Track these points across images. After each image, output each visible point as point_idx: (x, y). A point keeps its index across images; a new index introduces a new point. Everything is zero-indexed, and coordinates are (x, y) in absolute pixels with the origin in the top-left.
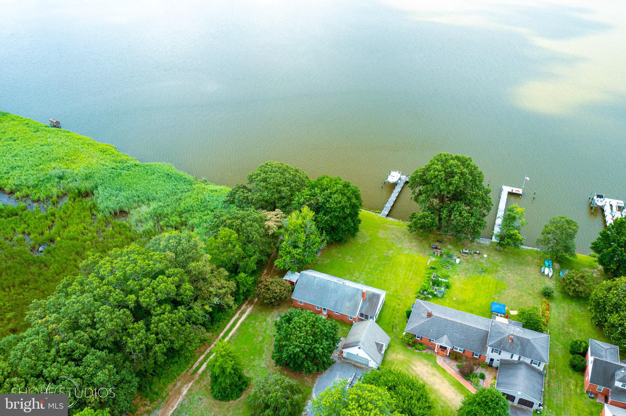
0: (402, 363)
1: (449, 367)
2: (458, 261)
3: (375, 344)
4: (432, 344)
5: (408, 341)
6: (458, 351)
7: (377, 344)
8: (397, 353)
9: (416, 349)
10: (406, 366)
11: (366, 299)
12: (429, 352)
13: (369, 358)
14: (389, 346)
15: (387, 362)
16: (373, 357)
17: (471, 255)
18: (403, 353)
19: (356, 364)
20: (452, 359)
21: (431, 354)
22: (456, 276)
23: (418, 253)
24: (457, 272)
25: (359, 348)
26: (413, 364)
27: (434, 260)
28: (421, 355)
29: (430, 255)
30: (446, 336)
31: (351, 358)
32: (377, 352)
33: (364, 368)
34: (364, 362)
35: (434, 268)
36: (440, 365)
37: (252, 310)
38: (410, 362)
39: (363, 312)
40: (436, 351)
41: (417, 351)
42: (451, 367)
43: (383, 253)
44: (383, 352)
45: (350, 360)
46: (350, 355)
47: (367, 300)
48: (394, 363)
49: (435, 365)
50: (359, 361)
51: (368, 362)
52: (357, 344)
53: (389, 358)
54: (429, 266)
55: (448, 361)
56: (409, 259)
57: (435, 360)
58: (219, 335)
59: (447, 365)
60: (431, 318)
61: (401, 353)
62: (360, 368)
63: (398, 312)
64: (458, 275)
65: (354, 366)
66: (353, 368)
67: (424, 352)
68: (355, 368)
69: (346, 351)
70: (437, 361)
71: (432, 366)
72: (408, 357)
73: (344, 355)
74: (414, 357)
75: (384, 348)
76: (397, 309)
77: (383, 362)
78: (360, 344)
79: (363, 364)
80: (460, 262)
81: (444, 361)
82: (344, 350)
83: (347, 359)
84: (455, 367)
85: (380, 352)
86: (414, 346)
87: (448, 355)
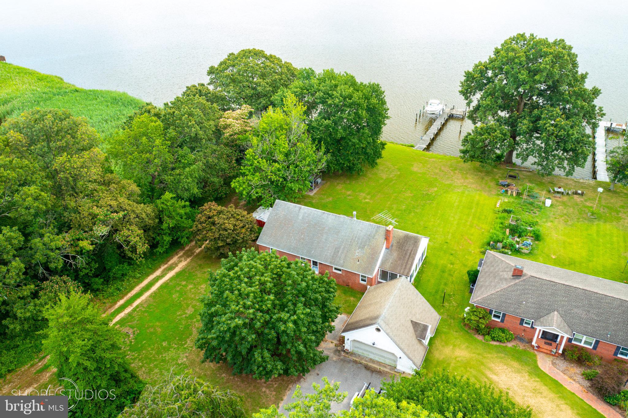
0: (466, 365)
1: (566, 377)
2: (548, 202)
3: (410, 325)
4: (524, 330)
5: (478, 321)
6: (582, 344)
7: (415, 324)
8: (454, 346)
9: (493, 339)
10: (474, 372)
11: (392, 246)
12: (521, 347)
13: (398, 353)
14: (437, 332)
15: (435, 362)
16: (405, 350)
17: (568, 197)
18: (467, 347)
19: (370, 364)
20: (571, 361)
21: (525, 350)
22: (549, 224)
23: (478, 192)
24: (549, 217)
25: (378, 330)
26: (490, 369)
27: (506, 200)
28: (504, 350)
29: (498, 195)
30: (556, 313)
31: (360, 352)
32: (415, 341)
33: (387, 373)
34: (388, 362)
35: (509, 212)
36: (547, 372)
37: (187, 265)
38: (482, 364)
39: (387, 269)
40: (534, 343)
41: (495, 343)
42: (571, 377)
43: (420, 190)
44: (426, 342)
45: (359, 356)
46: (357, 345)
47: (394, 248)
48: (449, 364)
49: (536, 372)
50: (377, 358)
51: (395, 361)
52: (374, 322)
53: (437, 355)
54: (501, 209)
55: (562, 364)
56: (464, 199)
57: (536, 362)
58: (115, 303)
59: (562, 374)
60: (522, 279)
61: (463, 346)
62: (379, 372)
63: (450, 275)
64: (552, 222)
65: (367, 368)
66: (364, 372)
67: (510, 345)
68: (368, 373)
69: (350, 336)
70: (540, 365)
71: (530, 374)
72: (479, 354)
73: (348, 346)
74: (489, 355)
75: (429, 335)
76: (450, 271)
77: (427, 361)
78: (380, 321)
79: (385, 365)
80: (552, 205)
81: (554, 364)
82: (347, 335)
83: (352, 354)
84: (579, 378)
85: (420, 341)
86: (488, 334)
87: (560, 352)
